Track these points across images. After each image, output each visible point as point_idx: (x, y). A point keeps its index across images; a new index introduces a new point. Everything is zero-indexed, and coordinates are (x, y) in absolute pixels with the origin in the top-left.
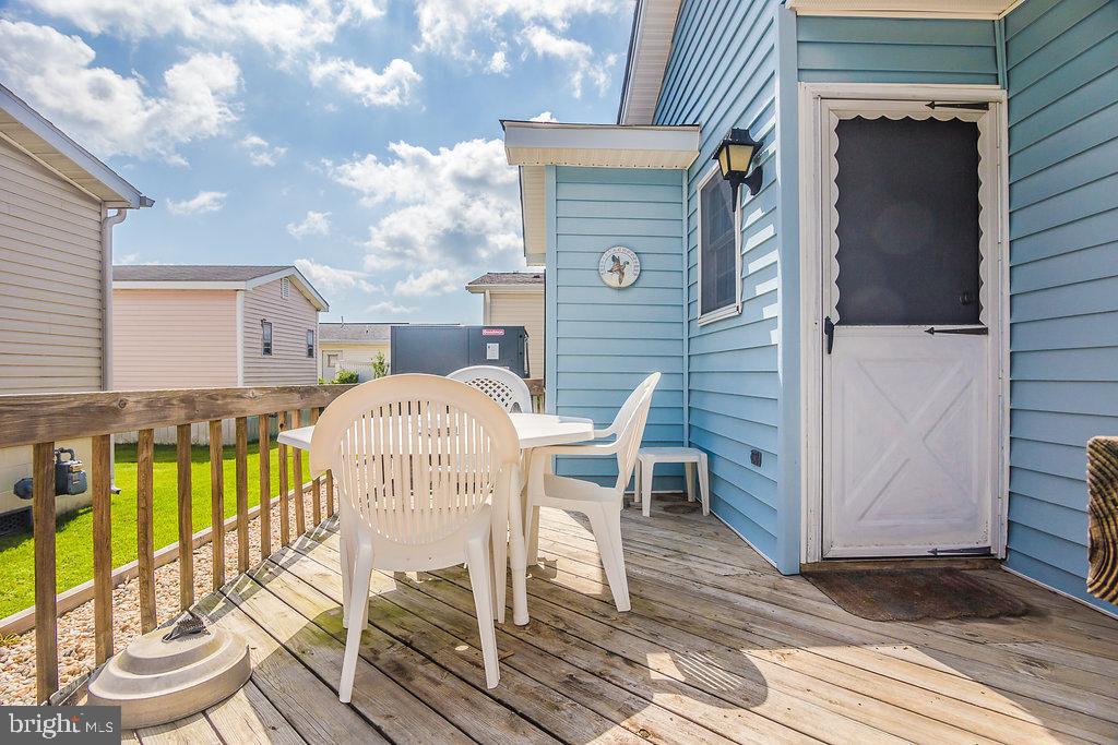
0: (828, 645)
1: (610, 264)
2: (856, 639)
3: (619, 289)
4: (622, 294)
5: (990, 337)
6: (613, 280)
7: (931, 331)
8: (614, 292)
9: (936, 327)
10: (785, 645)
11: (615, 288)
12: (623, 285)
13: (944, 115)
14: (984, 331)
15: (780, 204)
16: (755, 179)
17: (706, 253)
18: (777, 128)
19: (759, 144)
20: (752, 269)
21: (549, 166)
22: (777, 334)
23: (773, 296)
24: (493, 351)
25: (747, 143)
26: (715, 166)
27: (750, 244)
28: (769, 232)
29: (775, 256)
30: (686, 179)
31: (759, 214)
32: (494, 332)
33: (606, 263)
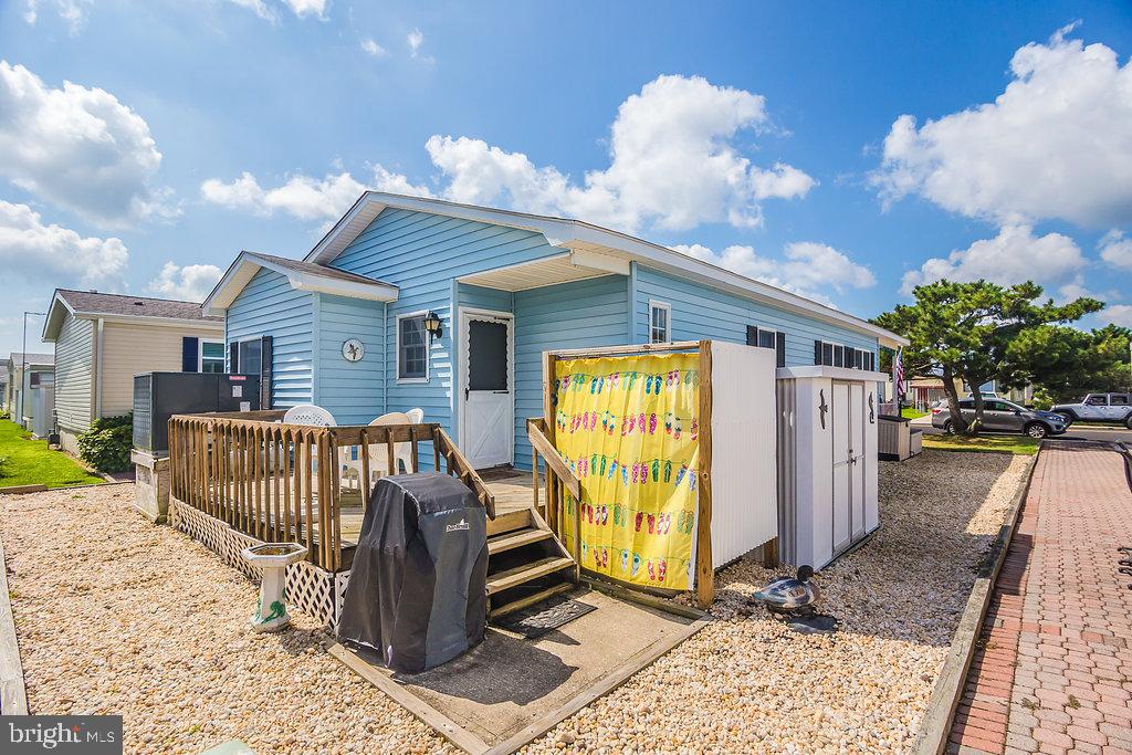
1: (349, 349)
3: (352, 362)
4: (354, 365)
5: (509, 394)
6: (350, 356)
7: (495, 392)
8: (350, 363)
9: (497, 391)
11: (350, 361)
12: (355, 360)
13: (498, 321)
15: (452, 347)
16: (439, 333)
17: (401, 349)
18: (451, 319)
19: (441, 321)
20: (436, 365)
21: (316, 293)
22: (450, 394)
23: (448, 379)
24: (237, 392)
25: (438, 320)
26: (412, 314)
27: (435, 356)
28: (445, 355)
29: (449, 365)
30: (386, 308)
31: (440, 346)
32: (238, 378)
33: (347, 348)
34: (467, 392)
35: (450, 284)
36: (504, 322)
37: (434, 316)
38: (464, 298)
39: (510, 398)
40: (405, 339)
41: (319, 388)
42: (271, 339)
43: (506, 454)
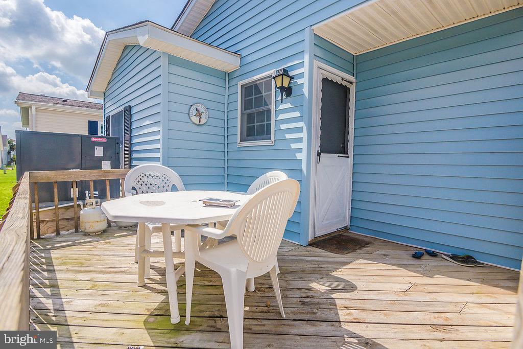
0: (346, 265)
1: (195, 112)
2: (349, 261)
3: (198, 125)
4: (199, 128)
5: (349, 159)
6: (195, 120)
7: (339, 156)
8: (196, 126)
9: (340, 155)
10: (337, 269)
11: (196, 124)
12: (201, 123)
13: (344, 83)
14: (348, 157)
15: (306, 104)
16: (287, 91)
17: (242, 114)
18: (306, 75)
19: (292, 78)
20: (283, 127)
21: (165, 53)
22: (302, 156)
23: (300, 140)
24: (99, 152)
25: (288, 76)
26: (255, 78)
27: (281, 117)
28: (297, 114)
29: (301, 124)
30: (228, 77)
31: (289, 105)
32: (100, 140)
33: (193, 112)
34: (319, 155)
35: (307, 35)
36: (348, 85)
37: (285, 73)
38: (319, 52)
39: (350, 161)
40: (247, 105)
41: (167, 149)
42: (130, 108)
43: (344, 217)
